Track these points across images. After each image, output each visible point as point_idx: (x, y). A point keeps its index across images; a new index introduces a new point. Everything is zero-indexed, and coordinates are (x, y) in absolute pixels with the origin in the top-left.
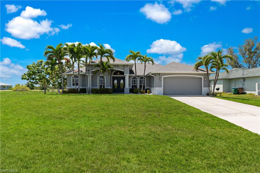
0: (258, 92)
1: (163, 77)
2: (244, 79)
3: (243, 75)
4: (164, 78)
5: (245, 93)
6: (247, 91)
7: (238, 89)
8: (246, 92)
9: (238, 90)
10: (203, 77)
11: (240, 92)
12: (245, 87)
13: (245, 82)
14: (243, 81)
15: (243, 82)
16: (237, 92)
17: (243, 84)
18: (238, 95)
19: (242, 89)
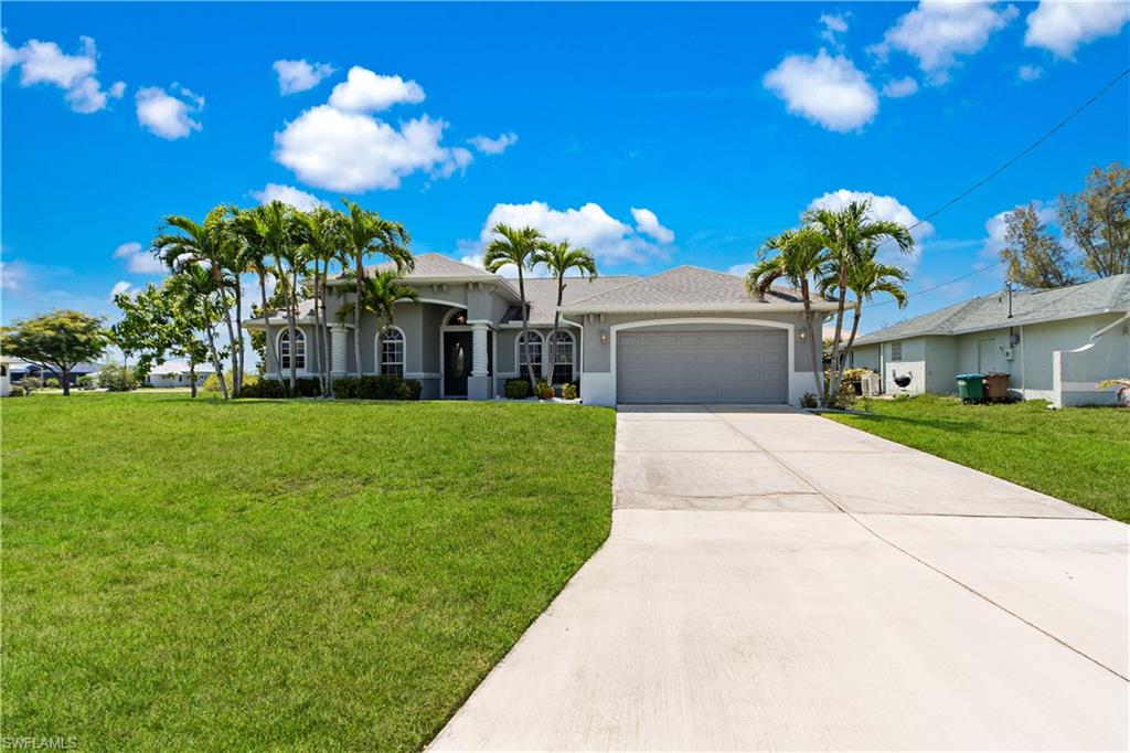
0: (1063, 393)
1: (614, 329)
2: (1014, 334)
3: (1011, 316)
4: (618, 332)
5: (1016, 399)
6: (1026, 391)
7: (984, 381)
8: (1021, 391)
9: (984, 386)
10: (791, 328)
11: (994, 393)
12: (1019, 370)
13: (1017, 348)
14: (1012, 346)
15: (1010, 351)
16: (980, 395)
17: (1009, 358)
18: (981, 408)
19: (1005, 379)
